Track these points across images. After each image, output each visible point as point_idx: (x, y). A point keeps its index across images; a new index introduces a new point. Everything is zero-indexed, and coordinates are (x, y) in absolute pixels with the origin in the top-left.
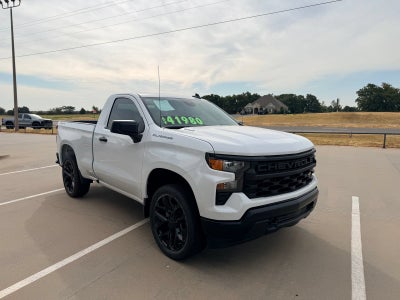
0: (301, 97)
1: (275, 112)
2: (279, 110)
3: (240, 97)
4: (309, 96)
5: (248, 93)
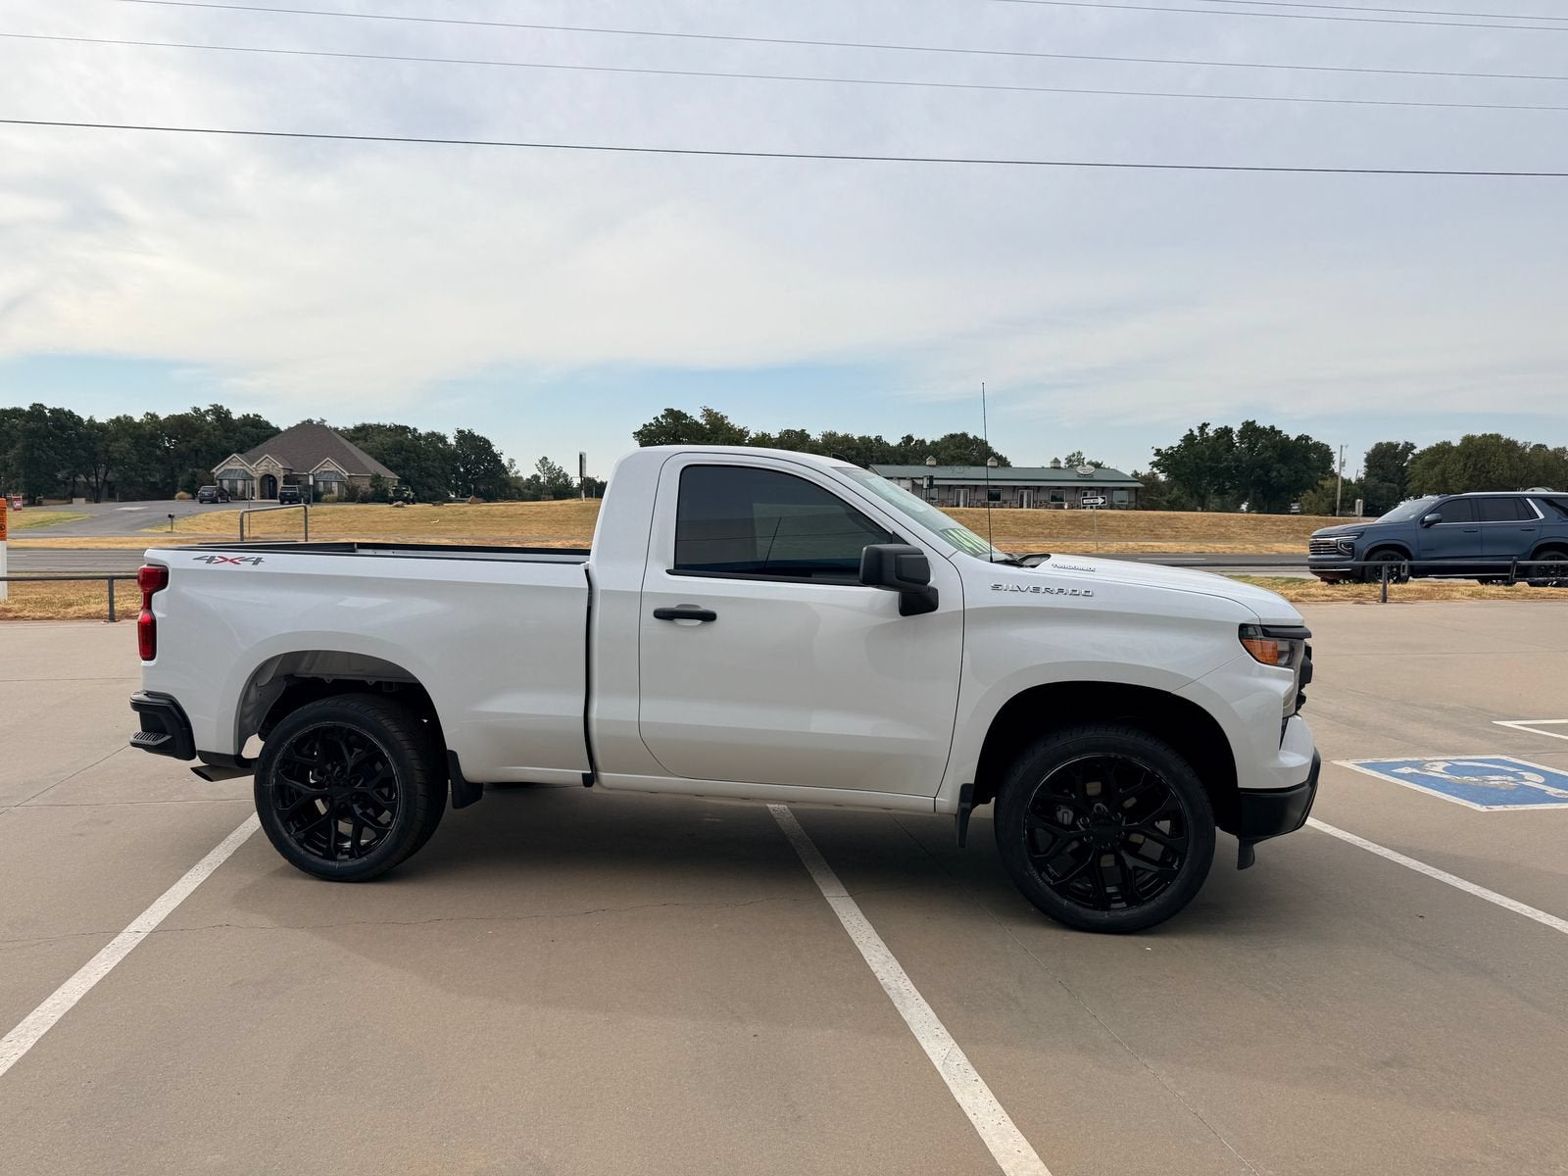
0: (436, 438)
1: (352, 496)
2: (365, 485)
3: (182, 425)
4: (465, 438)
5: (217, 410)
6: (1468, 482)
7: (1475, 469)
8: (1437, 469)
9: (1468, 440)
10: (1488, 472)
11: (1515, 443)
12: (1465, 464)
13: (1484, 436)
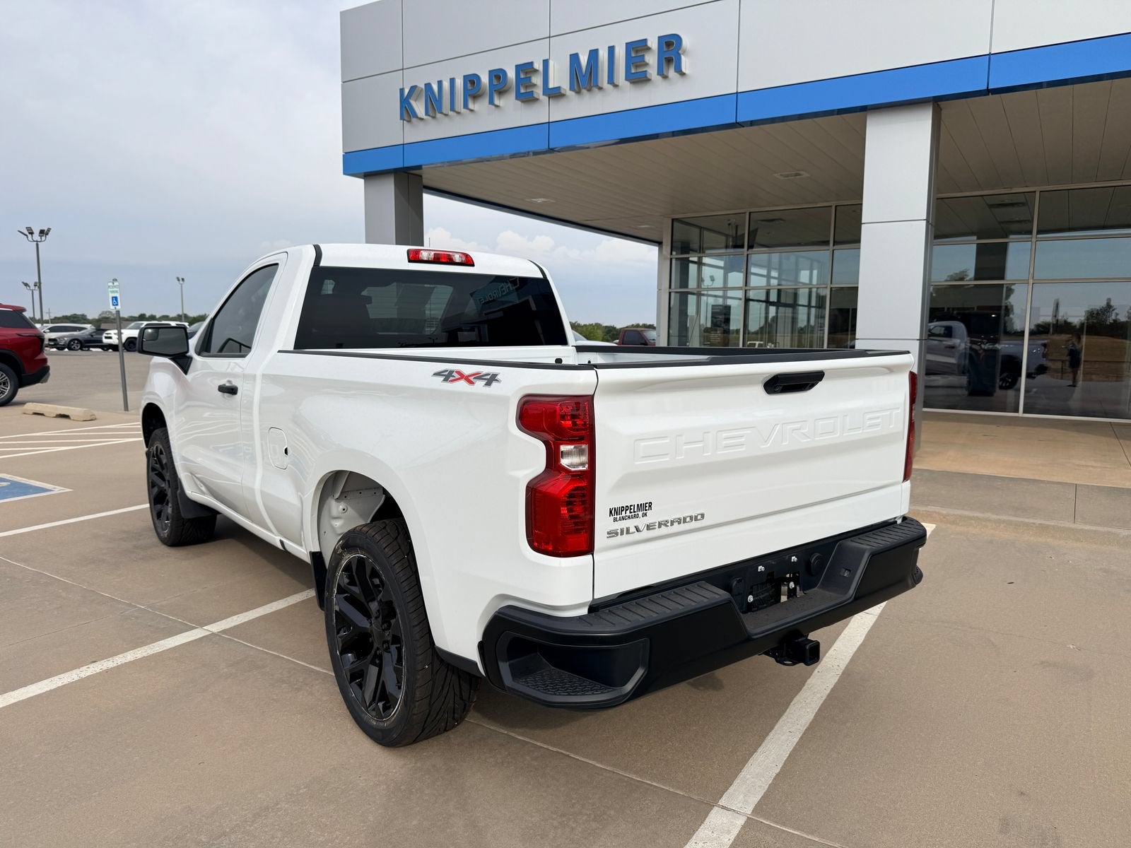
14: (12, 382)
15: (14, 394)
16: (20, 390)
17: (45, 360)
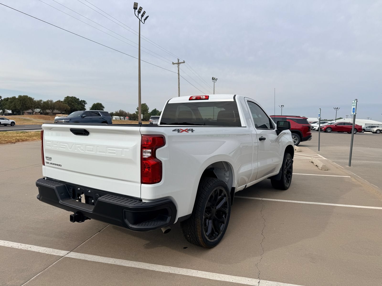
6: (21, 107)
7: (23, 104)
8: (13, 103)
9: (20, 97)
10: (26, 105)
11: (31, 98)
12: (20, 102)
13: (24, 96)
14: (299, 140)
15: (299, 143)
16: (300, 142)
17: (310, 134)
